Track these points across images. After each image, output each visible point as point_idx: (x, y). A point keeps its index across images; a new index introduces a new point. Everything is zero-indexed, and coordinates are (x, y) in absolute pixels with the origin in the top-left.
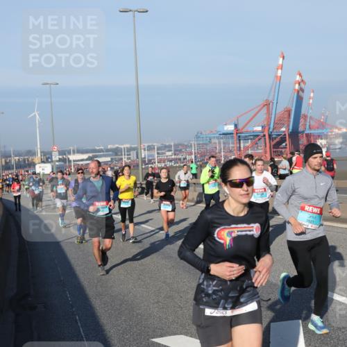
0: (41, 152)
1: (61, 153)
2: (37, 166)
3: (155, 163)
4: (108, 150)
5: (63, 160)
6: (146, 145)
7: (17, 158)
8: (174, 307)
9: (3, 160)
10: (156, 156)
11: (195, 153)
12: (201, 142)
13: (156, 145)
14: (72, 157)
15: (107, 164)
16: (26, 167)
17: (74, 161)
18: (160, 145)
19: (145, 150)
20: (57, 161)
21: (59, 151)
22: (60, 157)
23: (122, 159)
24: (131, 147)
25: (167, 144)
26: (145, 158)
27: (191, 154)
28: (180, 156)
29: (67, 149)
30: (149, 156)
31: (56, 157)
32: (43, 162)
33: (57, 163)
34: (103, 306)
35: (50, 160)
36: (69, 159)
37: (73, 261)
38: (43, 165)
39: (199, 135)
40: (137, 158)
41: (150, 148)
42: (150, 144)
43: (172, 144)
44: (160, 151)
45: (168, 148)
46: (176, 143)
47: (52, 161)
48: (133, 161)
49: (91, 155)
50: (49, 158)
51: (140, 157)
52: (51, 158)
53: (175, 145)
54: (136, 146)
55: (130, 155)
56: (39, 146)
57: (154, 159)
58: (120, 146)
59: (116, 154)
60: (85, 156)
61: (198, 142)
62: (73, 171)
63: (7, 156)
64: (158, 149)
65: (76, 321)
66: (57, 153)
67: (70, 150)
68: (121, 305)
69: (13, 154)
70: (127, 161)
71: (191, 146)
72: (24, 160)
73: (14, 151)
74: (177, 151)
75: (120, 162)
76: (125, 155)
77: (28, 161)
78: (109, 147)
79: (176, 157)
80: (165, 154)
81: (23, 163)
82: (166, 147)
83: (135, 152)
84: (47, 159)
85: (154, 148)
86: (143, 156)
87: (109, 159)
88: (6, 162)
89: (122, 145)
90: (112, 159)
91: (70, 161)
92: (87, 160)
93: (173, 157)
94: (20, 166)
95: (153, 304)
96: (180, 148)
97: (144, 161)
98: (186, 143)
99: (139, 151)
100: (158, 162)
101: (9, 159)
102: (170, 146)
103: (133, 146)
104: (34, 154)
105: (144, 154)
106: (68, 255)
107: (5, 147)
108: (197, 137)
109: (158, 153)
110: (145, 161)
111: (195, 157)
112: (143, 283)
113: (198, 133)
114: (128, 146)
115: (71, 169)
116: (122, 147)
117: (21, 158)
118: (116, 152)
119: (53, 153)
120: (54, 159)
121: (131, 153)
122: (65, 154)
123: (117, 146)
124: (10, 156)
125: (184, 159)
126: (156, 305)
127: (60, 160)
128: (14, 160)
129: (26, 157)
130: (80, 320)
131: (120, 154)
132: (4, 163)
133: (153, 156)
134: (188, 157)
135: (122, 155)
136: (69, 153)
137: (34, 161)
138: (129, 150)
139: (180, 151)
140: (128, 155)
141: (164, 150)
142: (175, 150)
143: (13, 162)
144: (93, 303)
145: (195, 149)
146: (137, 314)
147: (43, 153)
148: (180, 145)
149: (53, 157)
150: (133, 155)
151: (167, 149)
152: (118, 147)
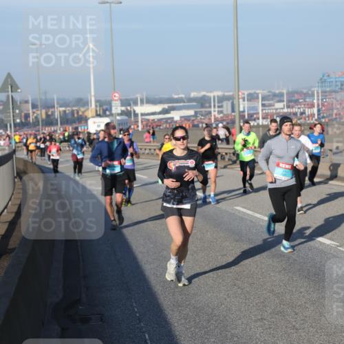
0: (97, 101)
1: (125, 102)
2: (90, 122)
3: (258, 119)
4: (191, 100)
5: (127, 113)
6: (246, 93)
7: (62, 109)
8: (286, 327)
9: (44, 111)
10: (260, 108)
11: (318, 105)
12: (328, 89)
13: (261, 93)
14: (139, 109)
15: (189, 120)
16: (75, 122)
17: (142, 115)
18: (266, 92)
19: (244, 100)
20: (118, 115)
21: (121, 100)
22: (123, 108)
23: (210, 113)
24: (224, 95)
25: (277, 92)
26: (244, 111)
27: (312, 106)
28: (295, 110)
29: (132, 97)
30: (249, 108)
31: (117, 108)
32: (98, 115)
33: (118, 118)
34: (183, 321)
35: (108, 113)
36: (134, 111)
37: (140, 256)
38: (98, 120)
39: (325, 78)
40: (233, 111)
41: (252, 97)
42: (252, 91)
43: (285, 92)
44: (266, 102)
45: (278, 97)
46: (290, 90)
47: (111, 115)
48: (227, 116)
49: (166, 106)
50: (107, 110)
51: (236, 109)
52: (111, 110)
53: (288, 94)
54: (231, 93)
55: (221, 107)
56: (93, 93)
57: (258, 113)
58: (208, 94)
59: (202, 106)
60: (158, 108)
61: (324, 88)
62: (140, 129)
63: (49, 106)
64: (263, 99)
65: (146, 341)
66: (118, 103)
67: (137, 99)
68: (209, 321)
69: (58, 104)
70: (217, 116)
71: (313, 95)
72: (72, 112)
73: (58, 99)
74: (292, 102)
75: (207, 117)
76: (214, 106)
77: (78, 113)
78: (193, 95)
79: (289, 110)
80: (274, 105)
81: (70, 117)
82: (275, 95)
83: (229, 103)
84: (104, 111)
85: (258, 98)
86: (241, 109)
87: (191, 112)
88: (48, 116)
89: (211, 92)
90: (196, 113)
91: (136, 115)
92: (160, 113)
93: (285, 110)
94: (66, 120)
95: (256, 321)
96: (296, 97)
97: (242, 117)
98: (305, 91)
99: (236, 102)
100: (263, 118)
101: (51, 110)
102: (281, 95)
103: (226, 94)
104: (85, 103)
105: (243, 106)
106: (134, 247)
107: (45, 93)
108: (322, 81)
109: (263, 105)
110: (244, 116)
111: (319, 111)
112: (239, 290)
113: (323, 76)
114: (220, 93)
115: (138, 126)
116: (211, 95)
117: (68, 110)
118: (203, 102)
119: (114, 103)
120: (114, 111)
121: (225, 103)
122: (130, 105)
123: (203, 93)
124: (54, 107)
125: (302, 113)
126: (259, 323)
127: (122, 113)
128: (58, 112)
129: (74, 108)
130: (150, 339)
131: (207, 105)
132: (44, 116)
133: (256, 108)
134: (308, 112)
135: (210, 107)
136: (136, 103)
137: (86, 114)
138: (221, 100)
139: (296, 102)
140: (219, 107)
141: (272, 100)
142: (289, 101)
143: (57, 115)
144: (169, 317)
145: (318, 100)
146: (233, 336)
147: (100, 103)
148: (297, 93)
149: (113, 108)
150: (227, 107)
151: (277, 99)
152: (204, 96)
